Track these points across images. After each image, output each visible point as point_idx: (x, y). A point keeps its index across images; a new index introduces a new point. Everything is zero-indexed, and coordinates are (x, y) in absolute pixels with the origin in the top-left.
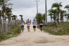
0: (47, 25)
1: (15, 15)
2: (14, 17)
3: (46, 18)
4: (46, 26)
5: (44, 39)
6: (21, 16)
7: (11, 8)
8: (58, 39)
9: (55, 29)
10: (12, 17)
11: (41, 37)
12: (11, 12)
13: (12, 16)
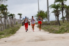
0: (49, 24)
1: (13, 14)
2: (11, 17)
3: (49, 15)
4: (47, 24)
5: (41, 38)
6: (20, 15)
7: (7, 5)
8: (57, 37)
9: (57, 27)
10: (9, 16)
11: (37, 37)
12: (7, 9)
13: (9, 14)
